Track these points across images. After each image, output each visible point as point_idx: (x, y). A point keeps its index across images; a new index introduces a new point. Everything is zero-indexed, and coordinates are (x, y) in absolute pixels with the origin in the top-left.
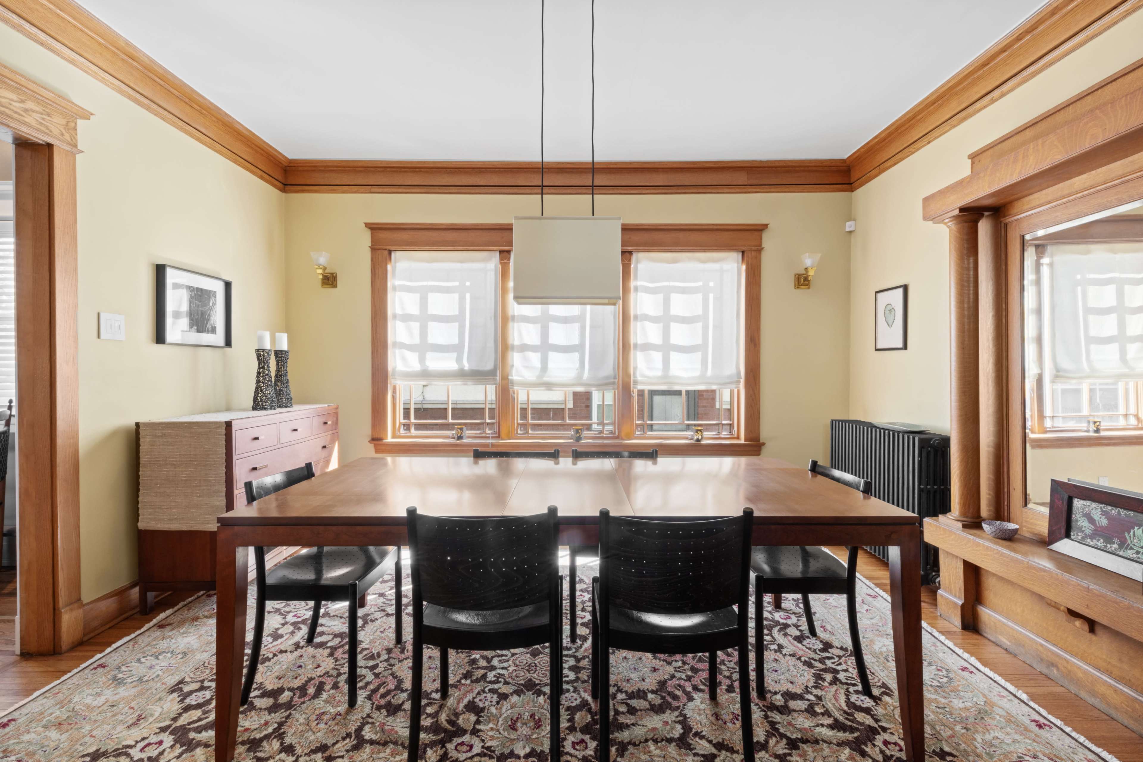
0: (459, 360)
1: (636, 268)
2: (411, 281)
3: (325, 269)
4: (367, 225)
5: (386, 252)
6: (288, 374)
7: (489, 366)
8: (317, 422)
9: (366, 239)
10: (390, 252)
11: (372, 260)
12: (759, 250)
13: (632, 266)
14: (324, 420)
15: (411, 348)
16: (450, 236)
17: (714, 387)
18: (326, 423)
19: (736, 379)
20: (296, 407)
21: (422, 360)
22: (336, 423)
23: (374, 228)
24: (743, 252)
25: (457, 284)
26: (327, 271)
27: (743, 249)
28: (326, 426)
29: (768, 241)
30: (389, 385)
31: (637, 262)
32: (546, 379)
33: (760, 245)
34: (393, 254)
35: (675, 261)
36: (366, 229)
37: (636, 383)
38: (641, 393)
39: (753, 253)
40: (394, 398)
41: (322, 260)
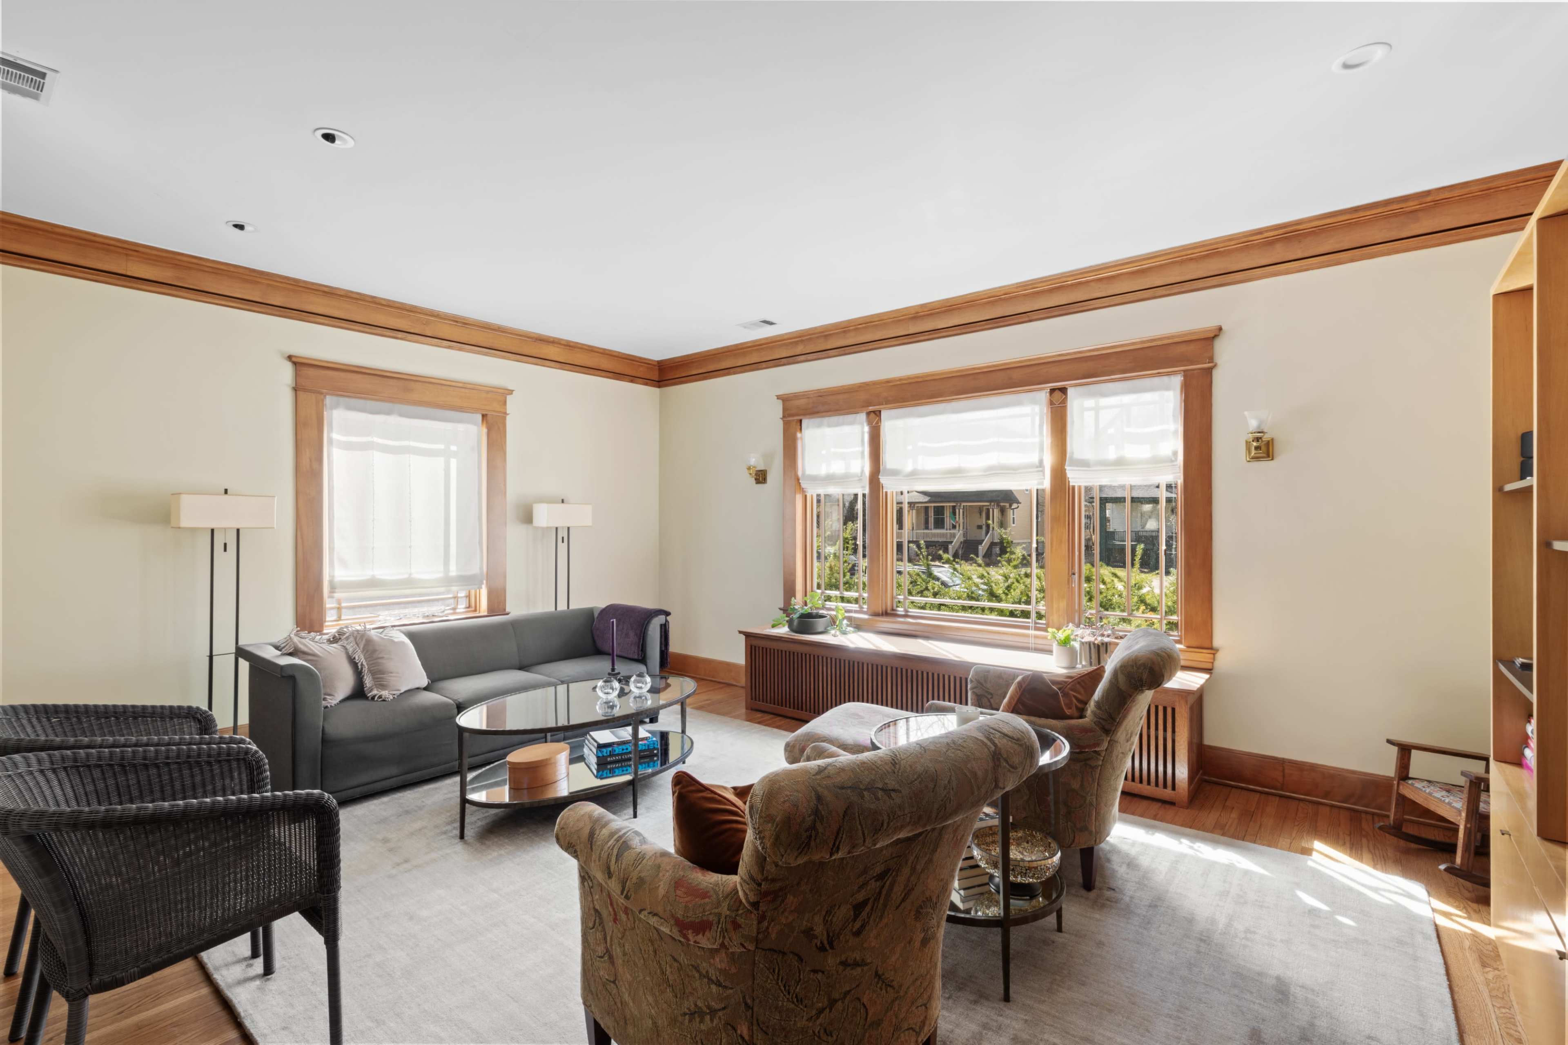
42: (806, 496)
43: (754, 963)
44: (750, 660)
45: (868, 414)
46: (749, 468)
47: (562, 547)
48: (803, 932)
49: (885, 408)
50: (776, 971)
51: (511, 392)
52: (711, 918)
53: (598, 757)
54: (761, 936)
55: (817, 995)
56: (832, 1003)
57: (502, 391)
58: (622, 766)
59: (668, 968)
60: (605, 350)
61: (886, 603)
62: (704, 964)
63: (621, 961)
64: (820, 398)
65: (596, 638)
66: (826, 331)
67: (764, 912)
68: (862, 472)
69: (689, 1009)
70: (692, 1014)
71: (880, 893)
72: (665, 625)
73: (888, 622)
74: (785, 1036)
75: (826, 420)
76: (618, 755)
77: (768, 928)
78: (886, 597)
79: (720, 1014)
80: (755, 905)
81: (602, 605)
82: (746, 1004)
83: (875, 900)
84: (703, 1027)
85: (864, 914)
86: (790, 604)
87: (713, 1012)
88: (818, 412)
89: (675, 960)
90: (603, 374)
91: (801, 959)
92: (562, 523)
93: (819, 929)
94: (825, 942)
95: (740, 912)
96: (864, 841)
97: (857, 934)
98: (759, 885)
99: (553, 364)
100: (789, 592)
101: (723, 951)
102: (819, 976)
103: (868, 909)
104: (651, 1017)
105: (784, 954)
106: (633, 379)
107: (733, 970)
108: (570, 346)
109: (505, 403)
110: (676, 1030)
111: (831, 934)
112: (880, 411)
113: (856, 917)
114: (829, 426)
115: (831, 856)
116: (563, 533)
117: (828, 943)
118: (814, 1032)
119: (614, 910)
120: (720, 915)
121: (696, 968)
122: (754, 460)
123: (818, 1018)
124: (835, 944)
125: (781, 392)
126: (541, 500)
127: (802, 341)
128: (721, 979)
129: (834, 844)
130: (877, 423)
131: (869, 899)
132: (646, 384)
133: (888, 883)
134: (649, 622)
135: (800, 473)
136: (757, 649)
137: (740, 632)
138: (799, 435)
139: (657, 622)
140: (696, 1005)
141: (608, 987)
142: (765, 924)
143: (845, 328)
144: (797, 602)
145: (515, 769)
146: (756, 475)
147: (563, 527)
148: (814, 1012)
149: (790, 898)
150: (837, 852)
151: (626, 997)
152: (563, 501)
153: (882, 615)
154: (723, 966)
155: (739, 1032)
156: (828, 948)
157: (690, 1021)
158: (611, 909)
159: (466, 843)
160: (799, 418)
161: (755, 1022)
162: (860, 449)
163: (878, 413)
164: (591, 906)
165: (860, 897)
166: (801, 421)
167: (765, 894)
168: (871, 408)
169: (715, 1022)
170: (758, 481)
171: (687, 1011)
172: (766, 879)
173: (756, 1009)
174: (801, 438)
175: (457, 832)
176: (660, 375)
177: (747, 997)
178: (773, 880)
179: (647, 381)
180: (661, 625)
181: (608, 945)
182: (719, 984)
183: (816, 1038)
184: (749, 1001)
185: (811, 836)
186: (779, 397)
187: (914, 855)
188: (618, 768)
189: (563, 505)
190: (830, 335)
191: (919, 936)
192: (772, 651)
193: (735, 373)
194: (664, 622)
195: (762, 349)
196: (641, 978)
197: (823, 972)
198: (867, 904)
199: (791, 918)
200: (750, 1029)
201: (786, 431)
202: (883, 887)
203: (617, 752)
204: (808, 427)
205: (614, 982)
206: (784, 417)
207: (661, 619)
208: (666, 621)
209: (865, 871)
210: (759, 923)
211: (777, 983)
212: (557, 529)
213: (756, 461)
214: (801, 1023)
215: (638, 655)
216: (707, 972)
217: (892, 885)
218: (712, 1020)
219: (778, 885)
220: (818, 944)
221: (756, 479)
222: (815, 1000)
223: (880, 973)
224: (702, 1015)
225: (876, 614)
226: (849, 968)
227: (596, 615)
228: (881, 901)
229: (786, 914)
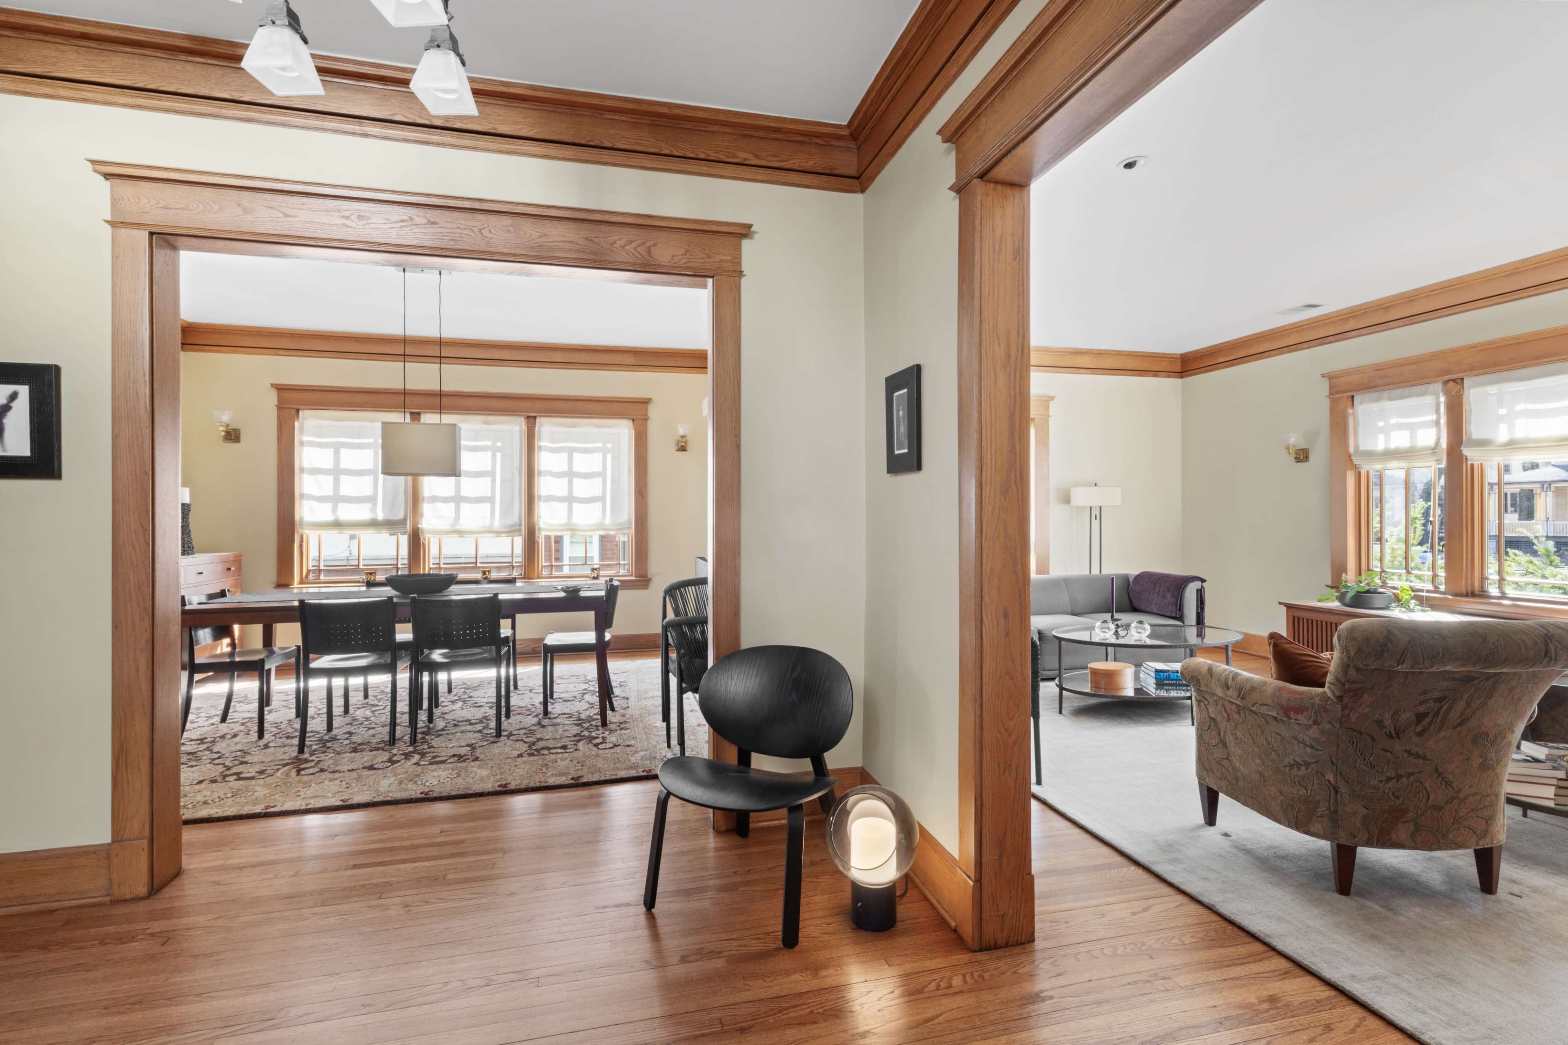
0: (374, 509)
1: (540, 431)
2: (320, 437)
3: (228, 426)
4: (273, 385)
5: (294, 411)
6: (190, 525)
7: (400, 516)
8: (219, 568)
9: (272, 398)
10: (298, 411)
11: (278, 418)
12: (646, 419)
13: (536, 429)
14: (228, 566)
15: (321, 499)
16: (360, 398)
17: (612, 533)
18: (229, 569)
19: (627, 526)
20: (196, 555)
21: (334, 510)
22: (239, 569)
23: (280, 389)
24: (633, 420)
25: (372, 441)
26: (229, 428)
27: (634, 417)
28: (231, 572)
29: (653, 412)
30: (296, 535)
31: (540, 426)
32: (458, 527)
33: (646, 415)
34: (301, 413)
35: (574, 426)
36: (273, 389)
37: (540, 529)
38: (548, 538)
39: (641, 421)
40: (301, 546)
41: (226, 418)
42: (1359, 473)
43: (1339, 737)
44: (1292, 631)
45: (1446, 383)
46: (1288, 448)
47: (1095, 524)
48: (1376, 721)
49: (1468, 376)
50: (1355, 743)
51: (1053, 398)
52: (1307, 705)
53: (1156, 679)
54: (1343, 719)
55: (1386, 767)
56: (1399, 777)
57: (1045, 398)
58: (1176, 689)
59: (1273, 740)
60: (1130, 352)
61: (1473, 585)
62: (1301, 735)
63: (1233, 744)
64: (1379, 372)
65: (1132, 598)
66: (1385, 303)
67: (1346, 704)
68: (1438, 443)
69: (1289, 763)
70: (1291, 766)
71: (1438, 712)
72: (1201, 590)
73: (1475, 602)
74: (1362, 787)
75: (1386, 394)
76: (1173, 680)
77: (1349, 714)
78: (1473, 577)
79: (1313, 765)
80: (1340, 698)
81: (1136, 572)
82: (1332, 762)
83: (1434, 715)
84: (1300, 773)
85: (1425, 722)
86: (1340, 581)
87: (1307, 764)
88: (1376, 387)
89: (1279, 734)
90: (1129, 372)
91: (1373, 739)
92: (1096, 503)
93: (1388, 722)
94: (1393, 733)
95: (1329, 703)
96: (1424, 662)
97: (1420, 734)
98: (1344, 685)
99: (1085, 371)
100: (1339, 569)
101: (1315, 727)
102: (1388, 754)
103: (1428, 719)
104: (1259, 772)
105: (1361, 733)
106: (1155, 373)
107: (1323, 739)
108: (1100, 353)
109: (1048, 407)
110: (1280, 776)
111: (1397, 728)
112: (1462, 379)
113: (1418, 722)
114: (1391, 399)
115: (1398, 666)
116: (1096, 512)
117: (1395, 733)
118: (1384, 791)
119: (1227, 714)
120: (1314, 703)
121: (1296, 738)
122: (1293, 439)
123: (1387, 783)
124: (1401, 735)
125: (1326, 370)
126: (1076, 486)
127: (1354, 317)
128: (1314, 744)
129: (1401, 657)
130: (1459, 391)
131: (1429, 713)
132: (1169, 377)
133: (1445, 707)
134: (1185, 586)
135: (1351, 450)
136: (1301, 620)
137: (1280, 603)
138: (1350, 411)
139: (1192, 588)
140: (1294, 760)
141: (1222, 763)
142: (1347, 711)
143: (1410, 297)
144: (1350, 576)
145: (1095, 673)
146: (1296, 453)
147: (1096, 507)
148: (1384, 778)
149: (1366, 696)
150: (1403, 663)
151: (1238, 764)
152: (1096, 485)
153: (1467, 595)
154: (1316, 735)
155: (1327, 778)
156: (1395, 736)
157: (1290, 770)
158: (1225, 714)
159: (1064, 715)
160: (1351, 394)
161: (1339, 774)
162: (1434, 417)
163: (1459, 381)
164: (1207, 716)
165: (1422, 709)
166: (1353, 397)
167: (1348, 691)
168: (1448, 377)
169: (1309, 770)
170: (1298, 460)
171: (1287, 764)
172: (1348, 681)
173: (1339, 766)
174: (1353, 414)
175: (1058, 710)
176: (1182, 366)
177: (1333, 757)
178: (1354, 682)
179: (1170, 374)
180: (1197, 590)
181: (1222, 737)
182: (1312, 747)
183: (1386, 796)
184: (1334, 760)
185: (1384, 650)
186: (1323, 376)
187: (1469, 694)
188: (1173, 690)
189: (1096, 488)
190: (1392, 306)
191: (1476, 762)
192: (1319, 623)
193: (1269, 357)
194: (1200, 587)
195: (1302, 330)
196: (1251, 750)
197: (1391, 753)
198: (1427, 716)
199: (1366, 711)
200: (1335, 777)
201: (1332, 409)
202: (1441, 708)
203: (1172, 678)
204: (1362, 403)
205: (1227, 758)
206: (1331, 394)
207: (1197, 585)
208: (1202, 586)
209: (1425, 692)
210: (1343, 710)
211: (1356, 752)
212: (1091, 507)
213: (1294, 440)
214: (1374, 782)
215: (1176, 613)
216: (1303, 740)
217: (1449, 709)
218: (1306, 769)
219: (1357, 686)
220: (1388, 732)
221: (1295, 458)
222: (1385, 770)
223: (1440, 770)
224: (1299, 766)
225: (1457, 595)
226: (1413, 757)
227: (1131, 580)
228: (1440, 718)
229: (1363, 707)
